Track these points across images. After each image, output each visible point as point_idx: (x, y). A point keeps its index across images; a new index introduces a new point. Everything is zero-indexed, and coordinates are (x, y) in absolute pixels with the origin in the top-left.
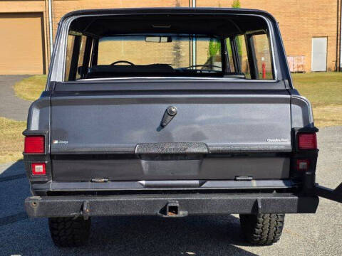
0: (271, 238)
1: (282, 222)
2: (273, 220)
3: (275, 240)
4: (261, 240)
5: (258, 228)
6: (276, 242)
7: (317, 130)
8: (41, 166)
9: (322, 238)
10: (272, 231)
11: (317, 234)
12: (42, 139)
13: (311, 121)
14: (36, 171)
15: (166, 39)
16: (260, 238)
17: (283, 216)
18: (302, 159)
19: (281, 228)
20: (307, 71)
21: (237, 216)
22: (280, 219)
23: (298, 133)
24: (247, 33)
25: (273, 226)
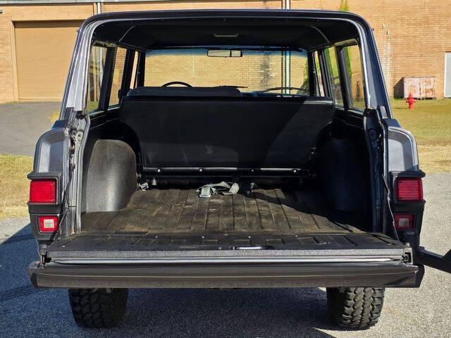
0: (366, 320)
1: (381, 298)
2: (369, 295)
3: (371, 323)
4: (352, 322)
5: (349, 307)
6: (373, 325)
7: (423, 175)
8: (52, 221)
9: (437, 320)
10: (367, 311)
11: (431, 315)
12: (52, 184)
13: (415, 163)
14: (46, 226)
15: (238, 53)
16: (351, 319)
17: (382, 291)
18: (403, 214)
19: (380, 306)
20: (438, 97)
21: (324, 289)
22: (378, 294)
23: (397, 179)
24: (337, 44)
25: (368, 303)
